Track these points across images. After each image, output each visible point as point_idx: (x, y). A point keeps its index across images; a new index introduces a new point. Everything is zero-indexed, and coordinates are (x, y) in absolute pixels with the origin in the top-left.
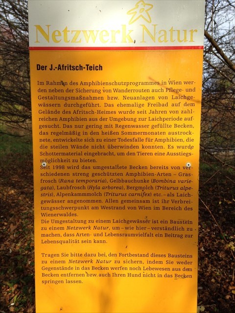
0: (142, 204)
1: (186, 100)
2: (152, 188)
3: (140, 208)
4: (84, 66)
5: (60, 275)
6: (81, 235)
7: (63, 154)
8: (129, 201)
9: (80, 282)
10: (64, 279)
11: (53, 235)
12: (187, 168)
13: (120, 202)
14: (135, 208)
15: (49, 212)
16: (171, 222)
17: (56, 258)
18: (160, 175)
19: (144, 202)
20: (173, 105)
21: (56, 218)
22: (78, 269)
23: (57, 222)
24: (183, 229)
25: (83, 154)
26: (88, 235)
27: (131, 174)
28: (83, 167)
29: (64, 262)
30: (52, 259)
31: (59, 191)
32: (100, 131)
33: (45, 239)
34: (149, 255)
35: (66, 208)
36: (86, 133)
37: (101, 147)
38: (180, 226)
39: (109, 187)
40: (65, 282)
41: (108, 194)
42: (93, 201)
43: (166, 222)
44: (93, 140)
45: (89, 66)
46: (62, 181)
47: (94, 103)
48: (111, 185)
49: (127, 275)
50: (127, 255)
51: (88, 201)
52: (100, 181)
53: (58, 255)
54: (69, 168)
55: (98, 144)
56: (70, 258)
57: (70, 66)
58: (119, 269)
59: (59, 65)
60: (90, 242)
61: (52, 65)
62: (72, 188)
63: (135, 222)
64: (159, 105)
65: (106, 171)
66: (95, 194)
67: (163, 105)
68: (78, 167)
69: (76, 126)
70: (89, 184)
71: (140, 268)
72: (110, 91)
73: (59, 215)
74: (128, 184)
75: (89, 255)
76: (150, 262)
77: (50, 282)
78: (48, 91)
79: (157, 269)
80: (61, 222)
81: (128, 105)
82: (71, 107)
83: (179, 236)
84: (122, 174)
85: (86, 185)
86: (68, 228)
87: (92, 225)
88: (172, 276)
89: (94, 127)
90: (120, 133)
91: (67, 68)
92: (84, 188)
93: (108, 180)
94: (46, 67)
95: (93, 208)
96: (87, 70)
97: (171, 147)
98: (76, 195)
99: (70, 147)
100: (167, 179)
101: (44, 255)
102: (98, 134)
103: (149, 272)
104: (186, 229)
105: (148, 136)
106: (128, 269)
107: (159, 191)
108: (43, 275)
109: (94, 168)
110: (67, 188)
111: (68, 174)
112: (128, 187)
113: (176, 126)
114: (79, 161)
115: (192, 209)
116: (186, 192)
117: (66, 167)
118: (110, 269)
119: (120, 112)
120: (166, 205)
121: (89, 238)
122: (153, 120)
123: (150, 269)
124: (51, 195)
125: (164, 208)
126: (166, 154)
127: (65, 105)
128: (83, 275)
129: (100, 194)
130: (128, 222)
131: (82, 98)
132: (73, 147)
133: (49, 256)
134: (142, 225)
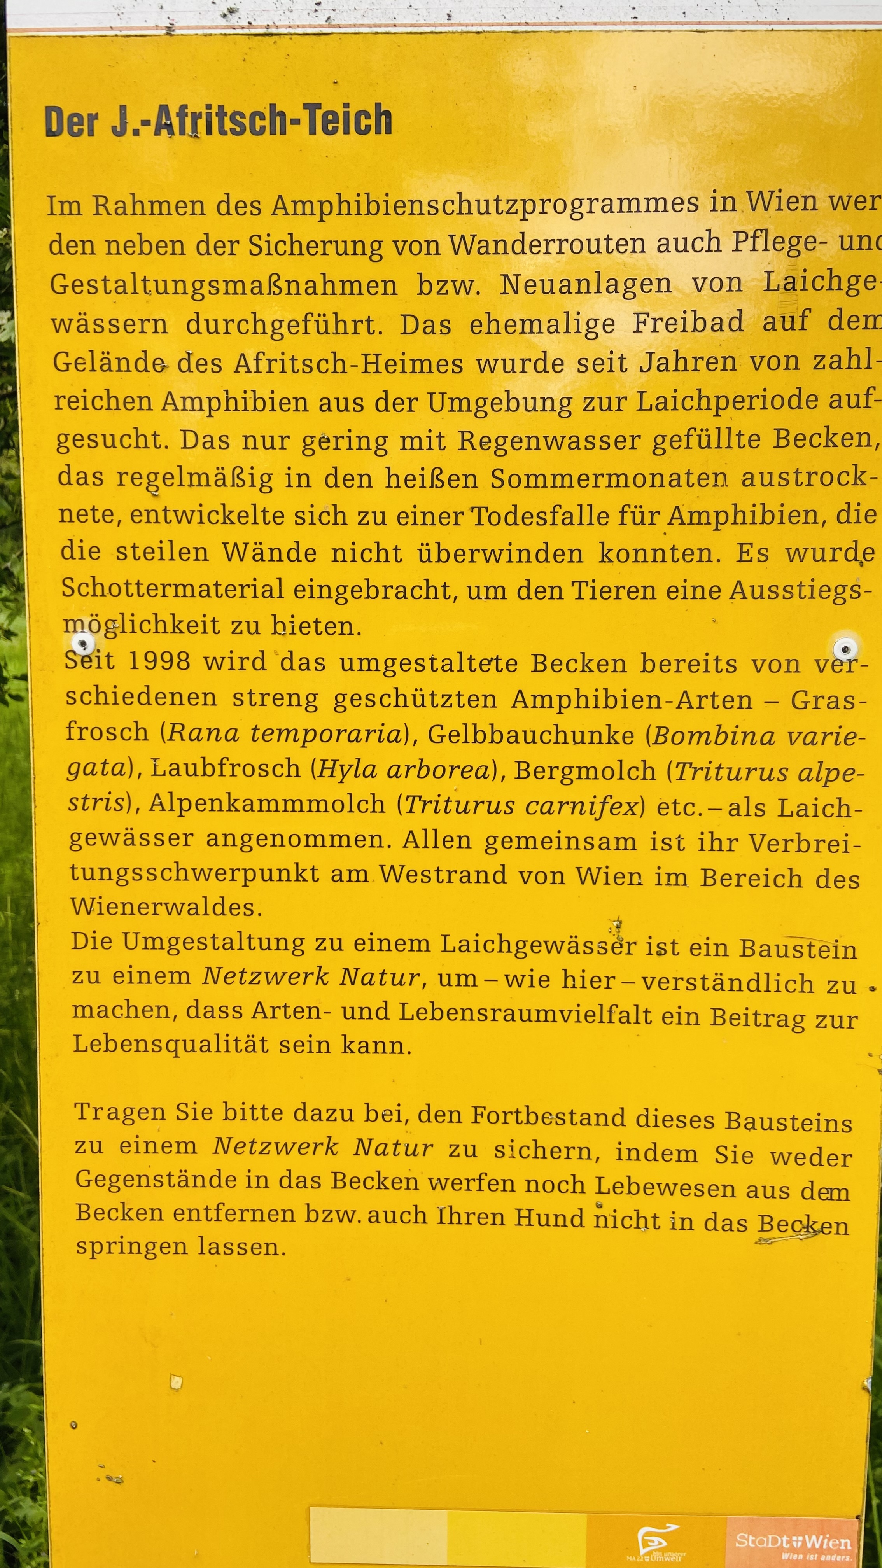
0: (594, 859)
1: (837, 299)
2: (647, 771)
3: (587, 876)
4: (294, 109)
5: (168, 1215)
6: (279, 1013)
7: (183, 590)
8: (525, 842)
9: (271, 1249)
10: (188, 1232)
11: (131, 1010)
12: (836, 664)
13: (479, 844)
14: (557, 877)
15: (110, 892)
16: (748, 948)
17: (148, 1130)
18: (695, 702)
19: (605, 844)
20: (770, 325)
21: (148, 925)
22: (260, 1182)
23: (152, 943)
24: (806, 985)
25: (288, 591)
26: (313, 1012)
27: (541, 701)
28: (288, 663)
29: (188, 1147)
30: (128, 1133)
31: (164, 785)
32: (376, 467)
33: (92, 1029)
34: (630, 1119)
35: (201, 874)
36: (303, 481)
37: (381, 554)
38: (789, 969)
39: (423, 769)
40: (193, 1247)
41: (418, 805)
42: (340, 841)
43: (722, 951)
44: (338, 517)
45: (319, 113)
46: (176, 731)
47: (347, 316)
48: (436, 755)
49: (511, 1218)
50: (511, 1118)
51: (313, 840)
52: (374, 737)
53: (158, 1113)
54: (212, 663)
55: (367, 537)
56: (218, 1126)
57: (221, 112)
58: (474, 1185)
59: (164, 109)
60: (324, 1047)
61: (123, 108)
62: (227, 770)
63: (554, 947)
64: (698, 324)
65: (407, 682)
66: (352, 806)
67: (718, 325)
68: (260, 662)
69: (249, 442)
70: (318, 750)
71: (577, 1185)
72: (431, 247)
73: (161, 909)
74: (522, 751)
75: (317, 1116)
76: (633, 1154)
77: (116, 1248)
78: (101, 248)
79: (667, 1189)
80: (173, 946)
81: (531, 326)
82: (221, 337)
83: (783, 1022)
84: (489, 701)
85: (303, 758)
86: (212, 975)
87: (333, 963)
88: (743, 1225)
89: (343, 444)
90: (485, 479)
91: (202, 124)
92: (292, 769)
93: (419, 732)
94: (93, 117)
95: (337, 876)
96: (312, 131)
97: (754, 553)
98: (249, 807)
99: (217, 554)
100: (728, 728)
101: (89, 1113)
102: (365, 480)
103: (625, 1205)
104: (820, 987)
105: (632, 495)
106: (521, 1186)
107: (683, 791)
108: (83, 1212)
109: (346, 666)
110: (206, 769)
111: (209, 699)
112: (523, 770)
113: (782, 438)
114: (266, 626)
115: (855, 882)
116: (828, 796)
117: (197, 662)
118: (424, 1184)
119: (486, 366)
120: (722, 863)
121: (319, 1029)
122: (661, 405)
123: (630, 1187)
124: (122, 804)
125: (709, 877)
126: (727, 592)
127: (194, 325)
128: (287, 1215)
129: (377, 805)
130: (520, 950)
131: (282, 284)
132: (233, 552)
133: (113, 1115)
134: (596, 965)
